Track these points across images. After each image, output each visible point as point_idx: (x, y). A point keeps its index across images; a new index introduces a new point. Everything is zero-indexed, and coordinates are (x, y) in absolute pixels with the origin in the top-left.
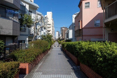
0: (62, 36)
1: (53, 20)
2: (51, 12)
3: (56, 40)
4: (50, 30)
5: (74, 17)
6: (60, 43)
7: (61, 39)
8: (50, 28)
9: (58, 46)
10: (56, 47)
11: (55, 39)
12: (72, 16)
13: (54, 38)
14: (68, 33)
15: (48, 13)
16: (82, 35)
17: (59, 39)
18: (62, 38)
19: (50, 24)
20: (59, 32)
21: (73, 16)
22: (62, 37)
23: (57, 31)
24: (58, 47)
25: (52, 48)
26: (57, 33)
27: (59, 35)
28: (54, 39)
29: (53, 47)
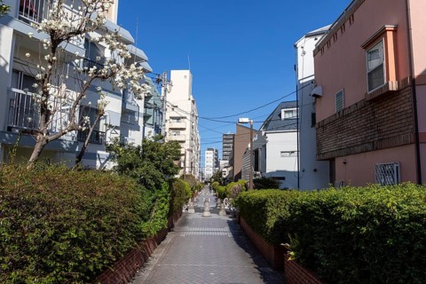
0: (232, 163)
1: (193, 102)
2: (187, 73)
3: (206, 183)
4: (183, 142)
5: (304, 53)
6: (225, 196)
7: (224, 176)
8: (182, 132)
9: (215, 210)
10: (207, 214)
11: (203, 179)
12: (295, 46)
13: (198, 174)
14: (259, 146)
15: (174, 73)
16: (417, 134)
17: (218, 176)
18: (232, 171)
19: (183, 118)
20: (216, 151)
21: (299, 44)
22: (230, 169)
23: (209, 149)
24: (215, 216)
25: (185, 223)
26: (209, 156)
27: (217, 164)
28: (196, 177)
29: (190, 218)
